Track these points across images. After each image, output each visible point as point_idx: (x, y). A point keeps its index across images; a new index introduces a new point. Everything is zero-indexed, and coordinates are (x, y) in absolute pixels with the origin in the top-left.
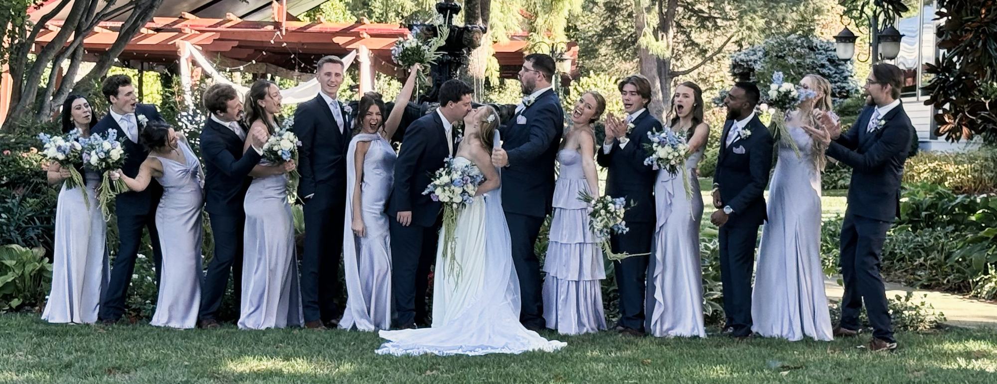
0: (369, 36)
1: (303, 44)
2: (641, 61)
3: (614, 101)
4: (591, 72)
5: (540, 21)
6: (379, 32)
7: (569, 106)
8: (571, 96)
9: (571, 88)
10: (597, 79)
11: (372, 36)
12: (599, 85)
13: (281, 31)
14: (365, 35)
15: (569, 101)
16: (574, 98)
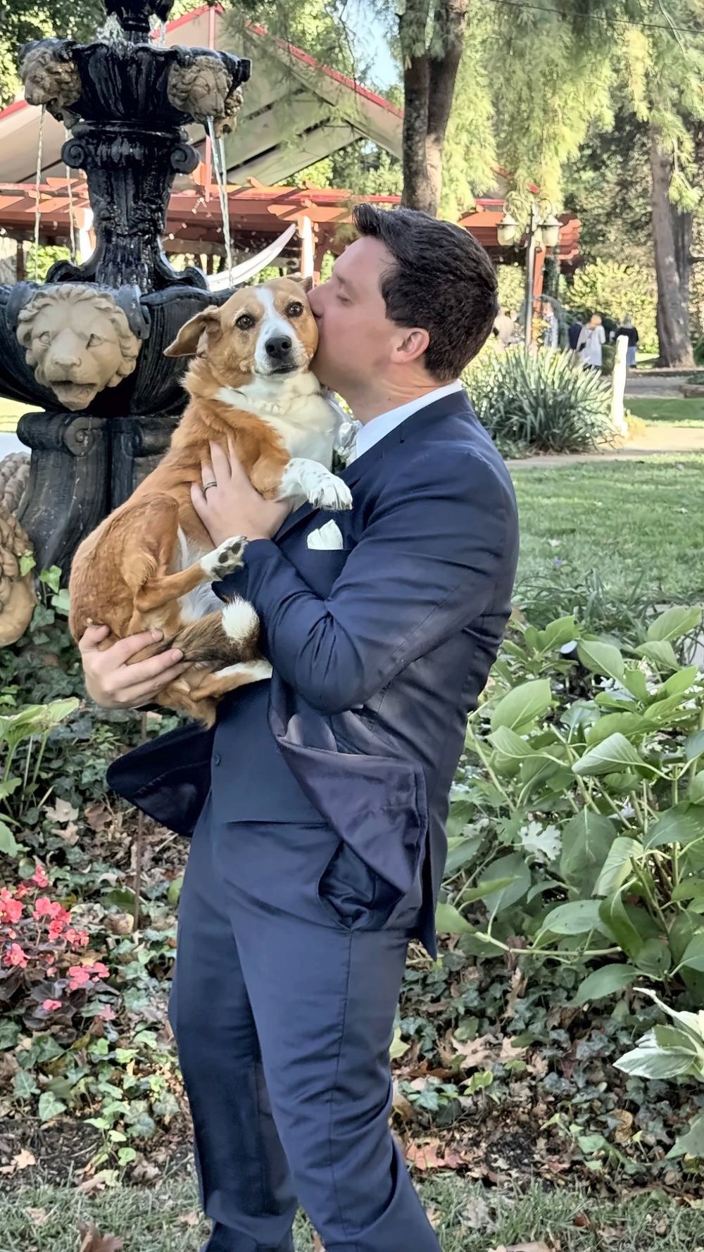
0: (314, 206)
1: (242, 217)
2: (655, 244)
3: (623, 292)
4: (598, 260)
5: (521, 173)
6: (326, 200)
7: (573, 298)
8: (576, 286)
9: (576, 278)
10: (605, 267)
11: (319, 204)
12: (606, 273)
13: (204, 196)
14: (308, 203)
15: (573, 291)
16: (579, 289)
